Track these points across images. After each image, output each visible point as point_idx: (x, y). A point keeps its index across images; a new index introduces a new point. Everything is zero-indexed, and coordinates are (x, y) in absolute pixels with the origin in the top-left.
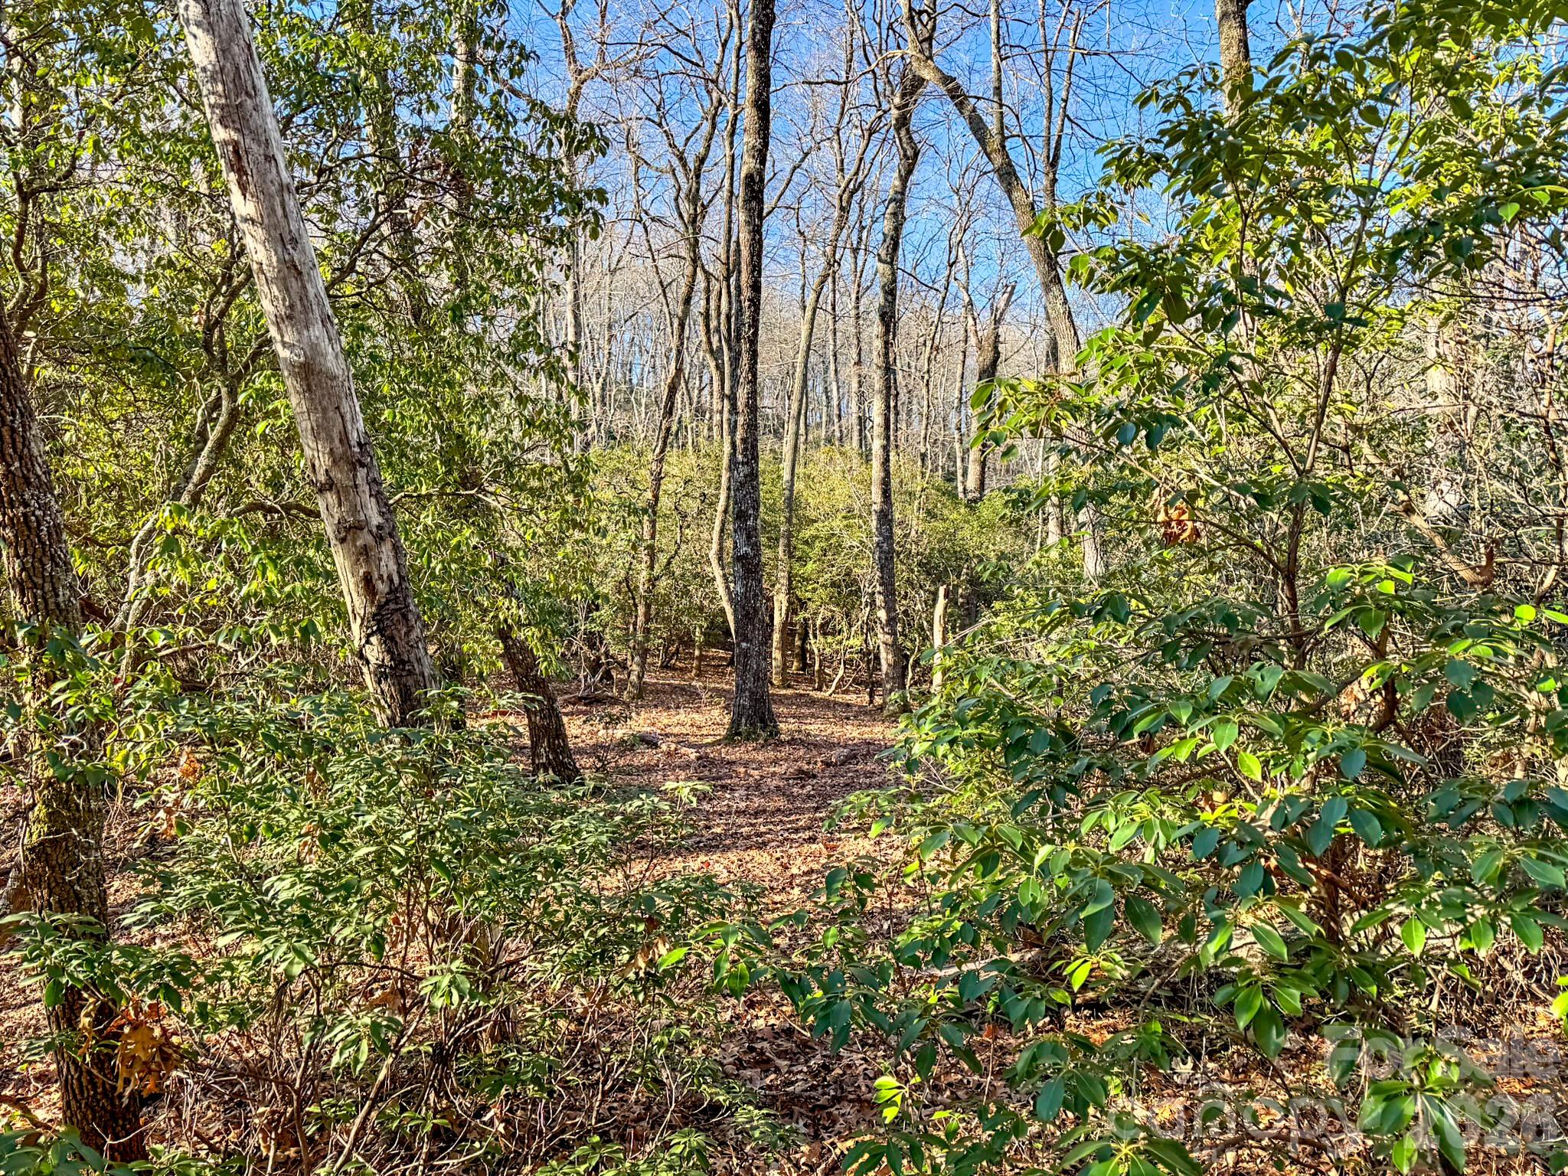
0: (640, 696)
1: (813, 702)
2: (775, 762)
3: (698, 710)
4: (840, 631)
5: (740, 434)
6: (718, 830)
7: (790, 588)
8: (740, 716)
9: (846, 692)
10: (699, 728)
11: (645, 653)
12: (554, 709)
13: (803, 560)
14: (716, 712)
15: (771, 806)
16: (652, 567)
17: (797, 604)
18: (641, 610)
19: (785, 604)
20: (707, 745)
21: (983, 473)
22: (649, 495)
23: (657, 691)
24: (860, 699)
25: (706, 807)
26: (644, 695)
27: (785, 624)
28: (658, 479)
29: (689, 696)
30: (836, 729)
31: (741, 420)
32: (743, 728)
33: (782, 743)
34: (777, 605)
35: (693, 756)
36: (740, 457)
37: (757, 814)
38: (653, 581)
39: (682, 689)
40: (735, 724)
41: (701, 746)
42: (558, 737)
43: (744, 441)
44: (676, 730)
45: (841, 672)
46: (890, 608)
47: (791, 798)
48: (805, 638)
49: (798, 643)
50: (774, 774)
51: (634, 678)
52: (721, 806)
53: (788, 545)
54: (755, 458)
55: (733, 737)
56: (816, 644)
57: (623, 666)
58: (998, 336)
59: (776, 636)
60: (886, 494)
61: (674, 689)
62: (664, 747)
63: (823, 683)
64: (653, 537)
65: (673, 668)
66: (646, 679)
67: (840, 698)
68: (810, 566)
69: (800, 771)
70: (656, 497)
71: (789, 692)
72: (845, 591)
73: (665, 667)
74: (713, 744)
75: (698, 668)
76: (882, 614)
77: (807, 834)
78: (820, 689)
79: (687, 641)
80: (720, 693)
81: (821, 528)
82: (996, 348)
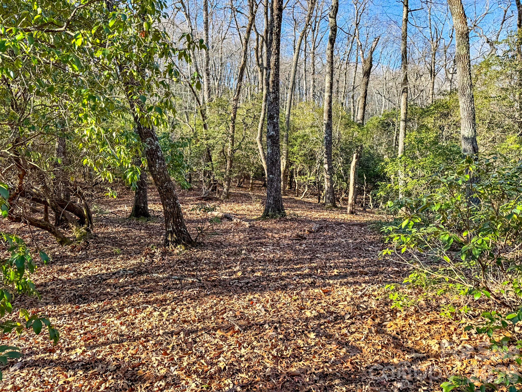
0: (228, 197)
1: (296, 201)
2: (285, 229)
3: (251, 204)
4: (306, 174)
5: (271, 79)
6: (259, 274)
7: (287, 157)
8: (269, 207)
9: (308, 197)
10: (251, 211)
11: (229, 180)
12: (176, 204)
13: (292, 146)
14: (258, 205)
15: (286, 257)
16: (233, 145)
17: (289, 164)
18: (228, 163)
19: (285, 163)
20: (253, 220)
21: (364, 113)
22: (232, 115)
23: (235, 195)
24: (314, 200)
25: (252, 256)
26: (229, 197)
27: (285, 171)
28: (236, 108)
29: (247, 198)
30: (309, 213)
31: (272, 72)
32: (270, 213)
33: (287, 220)
34: (282, 163)
35: (248, 226)
36: (271, 90)
37: (280, 262)
38: (233, 151)
39: (245, 195)
40: (266, 211)
41: (251, 220)
42: (178, 217)
43: (273, 82)
44: (241, 212)
45: (306, 190)
46: (329, 164)
47: (297, 252)
48: (292, 177)
49: (289, 179)
50: (285, 237)
51: (225, 190)
52: (260, 256)
53: (287, 140)
54: (278, 90)
55: (266, 216)
56: (297, 179)
57: (222, 185)
58: (372, 58)
59: (282, 175)
60: (330, 116)
61: (242, 195)
62: (235, 221)
63: (299, 194)
64: (233, 132)
65: (242, 187)
66: (231, 190)
67: (306, 200)
68: (296, 148)
69: (298, 236)
70: (235, 116)
71: (286, 197)
72: (309, 158)
73: (239, 186)
74: (256, 220)
75: (252, 187)
76: (326, 166)
77: (310, 280)
78: (298, 196)
79: (248, 177)
80: (260, 197)
81: (300, 132)
82: (371, 63)
